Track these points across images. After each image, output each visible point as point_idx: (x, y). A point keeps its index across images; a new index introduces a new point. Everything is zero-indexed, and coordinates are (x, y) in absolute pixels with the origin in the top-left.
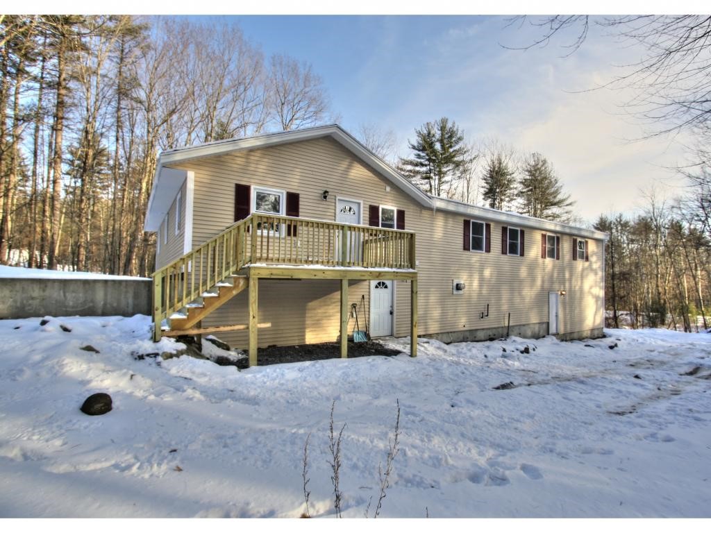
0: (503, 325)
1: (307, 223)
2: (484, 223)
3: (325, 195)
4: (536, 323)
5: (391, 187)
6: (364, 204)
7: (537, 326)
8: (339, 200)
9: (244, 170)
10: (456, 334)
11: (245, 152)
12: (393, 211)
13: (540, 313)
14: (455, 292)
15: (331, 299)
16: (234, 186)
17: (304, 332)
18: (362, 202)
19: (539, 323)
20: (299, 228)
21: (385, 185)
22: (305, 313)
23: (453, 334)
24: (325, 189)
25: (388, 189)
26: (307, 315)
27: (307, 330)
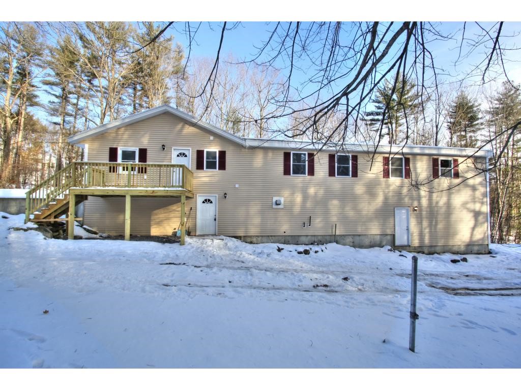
0: (331, 234)
1: (152, 165)
2: (307, 153)
3: (163, 147)
4: (378, 235)
5: (214, 137)
6: (192, 150)
7: (379, 237)
8: (174, 149)
9: (116, 139)
10: (277, 238)
11: (115, 130)
12: (215, 152)
13: (383, 225)
14: (275, 206)
15: (168, 209)
16: (109, 149)
17: (150, 228)
18: (190, 149)
19: (381, 235)
20: (148, 169)
21: (209, 135)
22: (150, 217)
23: (273, 237)
24: (163, 144)
25: (212, 138)
26: (152, 218)
27: (152, 227)
